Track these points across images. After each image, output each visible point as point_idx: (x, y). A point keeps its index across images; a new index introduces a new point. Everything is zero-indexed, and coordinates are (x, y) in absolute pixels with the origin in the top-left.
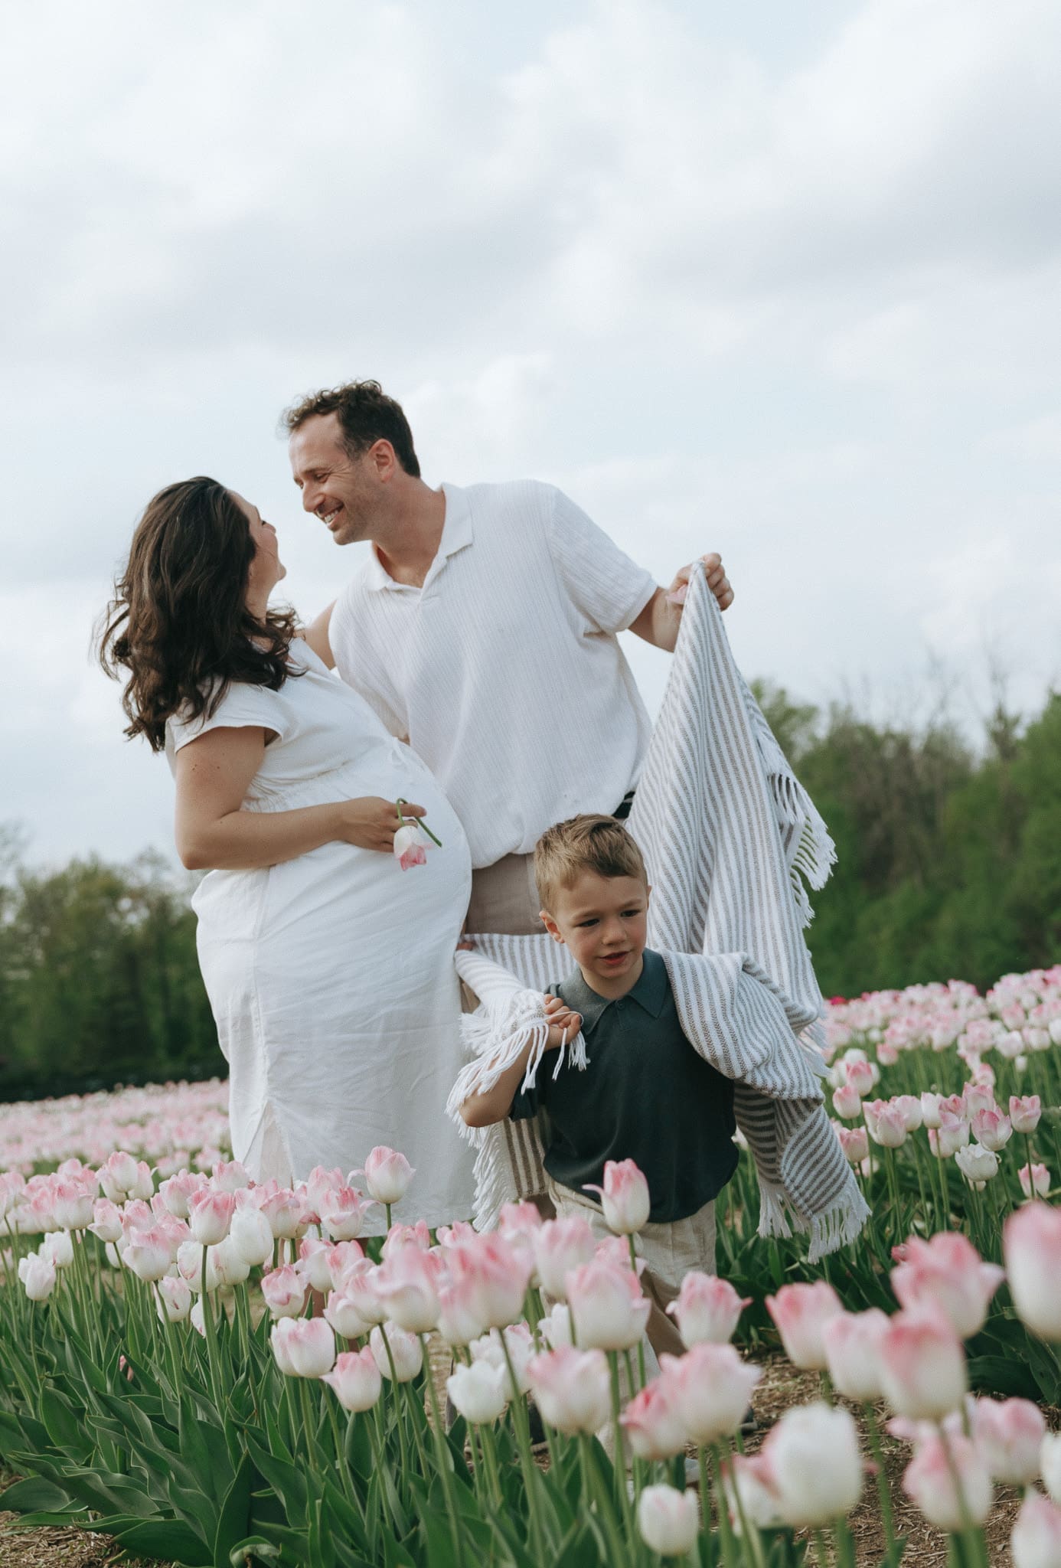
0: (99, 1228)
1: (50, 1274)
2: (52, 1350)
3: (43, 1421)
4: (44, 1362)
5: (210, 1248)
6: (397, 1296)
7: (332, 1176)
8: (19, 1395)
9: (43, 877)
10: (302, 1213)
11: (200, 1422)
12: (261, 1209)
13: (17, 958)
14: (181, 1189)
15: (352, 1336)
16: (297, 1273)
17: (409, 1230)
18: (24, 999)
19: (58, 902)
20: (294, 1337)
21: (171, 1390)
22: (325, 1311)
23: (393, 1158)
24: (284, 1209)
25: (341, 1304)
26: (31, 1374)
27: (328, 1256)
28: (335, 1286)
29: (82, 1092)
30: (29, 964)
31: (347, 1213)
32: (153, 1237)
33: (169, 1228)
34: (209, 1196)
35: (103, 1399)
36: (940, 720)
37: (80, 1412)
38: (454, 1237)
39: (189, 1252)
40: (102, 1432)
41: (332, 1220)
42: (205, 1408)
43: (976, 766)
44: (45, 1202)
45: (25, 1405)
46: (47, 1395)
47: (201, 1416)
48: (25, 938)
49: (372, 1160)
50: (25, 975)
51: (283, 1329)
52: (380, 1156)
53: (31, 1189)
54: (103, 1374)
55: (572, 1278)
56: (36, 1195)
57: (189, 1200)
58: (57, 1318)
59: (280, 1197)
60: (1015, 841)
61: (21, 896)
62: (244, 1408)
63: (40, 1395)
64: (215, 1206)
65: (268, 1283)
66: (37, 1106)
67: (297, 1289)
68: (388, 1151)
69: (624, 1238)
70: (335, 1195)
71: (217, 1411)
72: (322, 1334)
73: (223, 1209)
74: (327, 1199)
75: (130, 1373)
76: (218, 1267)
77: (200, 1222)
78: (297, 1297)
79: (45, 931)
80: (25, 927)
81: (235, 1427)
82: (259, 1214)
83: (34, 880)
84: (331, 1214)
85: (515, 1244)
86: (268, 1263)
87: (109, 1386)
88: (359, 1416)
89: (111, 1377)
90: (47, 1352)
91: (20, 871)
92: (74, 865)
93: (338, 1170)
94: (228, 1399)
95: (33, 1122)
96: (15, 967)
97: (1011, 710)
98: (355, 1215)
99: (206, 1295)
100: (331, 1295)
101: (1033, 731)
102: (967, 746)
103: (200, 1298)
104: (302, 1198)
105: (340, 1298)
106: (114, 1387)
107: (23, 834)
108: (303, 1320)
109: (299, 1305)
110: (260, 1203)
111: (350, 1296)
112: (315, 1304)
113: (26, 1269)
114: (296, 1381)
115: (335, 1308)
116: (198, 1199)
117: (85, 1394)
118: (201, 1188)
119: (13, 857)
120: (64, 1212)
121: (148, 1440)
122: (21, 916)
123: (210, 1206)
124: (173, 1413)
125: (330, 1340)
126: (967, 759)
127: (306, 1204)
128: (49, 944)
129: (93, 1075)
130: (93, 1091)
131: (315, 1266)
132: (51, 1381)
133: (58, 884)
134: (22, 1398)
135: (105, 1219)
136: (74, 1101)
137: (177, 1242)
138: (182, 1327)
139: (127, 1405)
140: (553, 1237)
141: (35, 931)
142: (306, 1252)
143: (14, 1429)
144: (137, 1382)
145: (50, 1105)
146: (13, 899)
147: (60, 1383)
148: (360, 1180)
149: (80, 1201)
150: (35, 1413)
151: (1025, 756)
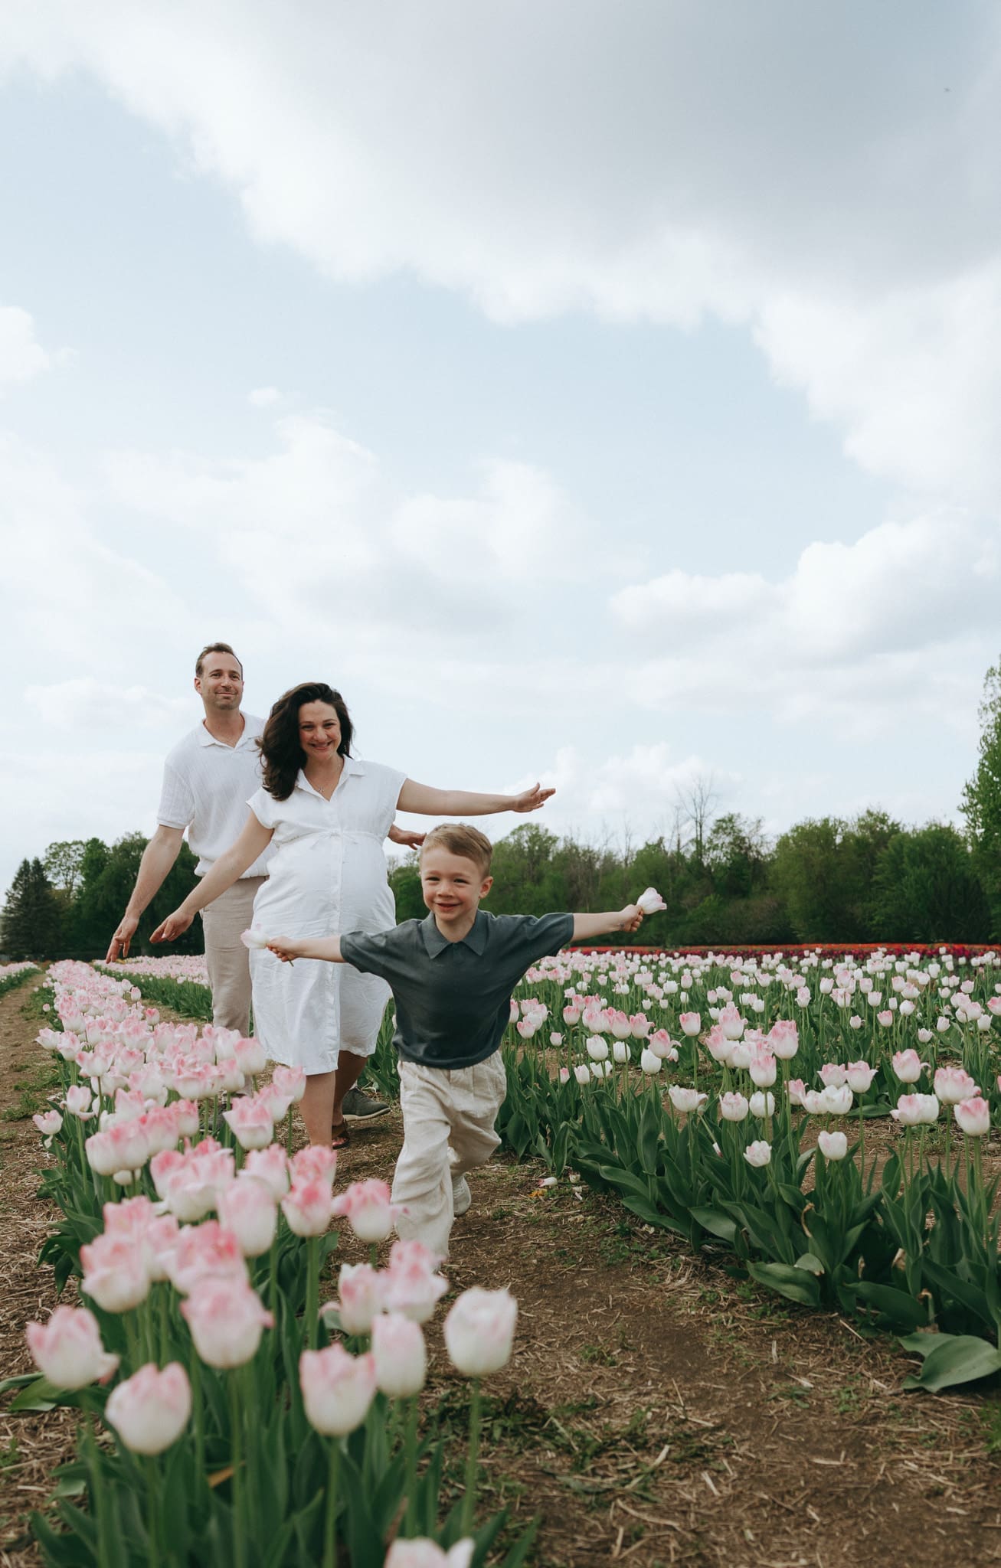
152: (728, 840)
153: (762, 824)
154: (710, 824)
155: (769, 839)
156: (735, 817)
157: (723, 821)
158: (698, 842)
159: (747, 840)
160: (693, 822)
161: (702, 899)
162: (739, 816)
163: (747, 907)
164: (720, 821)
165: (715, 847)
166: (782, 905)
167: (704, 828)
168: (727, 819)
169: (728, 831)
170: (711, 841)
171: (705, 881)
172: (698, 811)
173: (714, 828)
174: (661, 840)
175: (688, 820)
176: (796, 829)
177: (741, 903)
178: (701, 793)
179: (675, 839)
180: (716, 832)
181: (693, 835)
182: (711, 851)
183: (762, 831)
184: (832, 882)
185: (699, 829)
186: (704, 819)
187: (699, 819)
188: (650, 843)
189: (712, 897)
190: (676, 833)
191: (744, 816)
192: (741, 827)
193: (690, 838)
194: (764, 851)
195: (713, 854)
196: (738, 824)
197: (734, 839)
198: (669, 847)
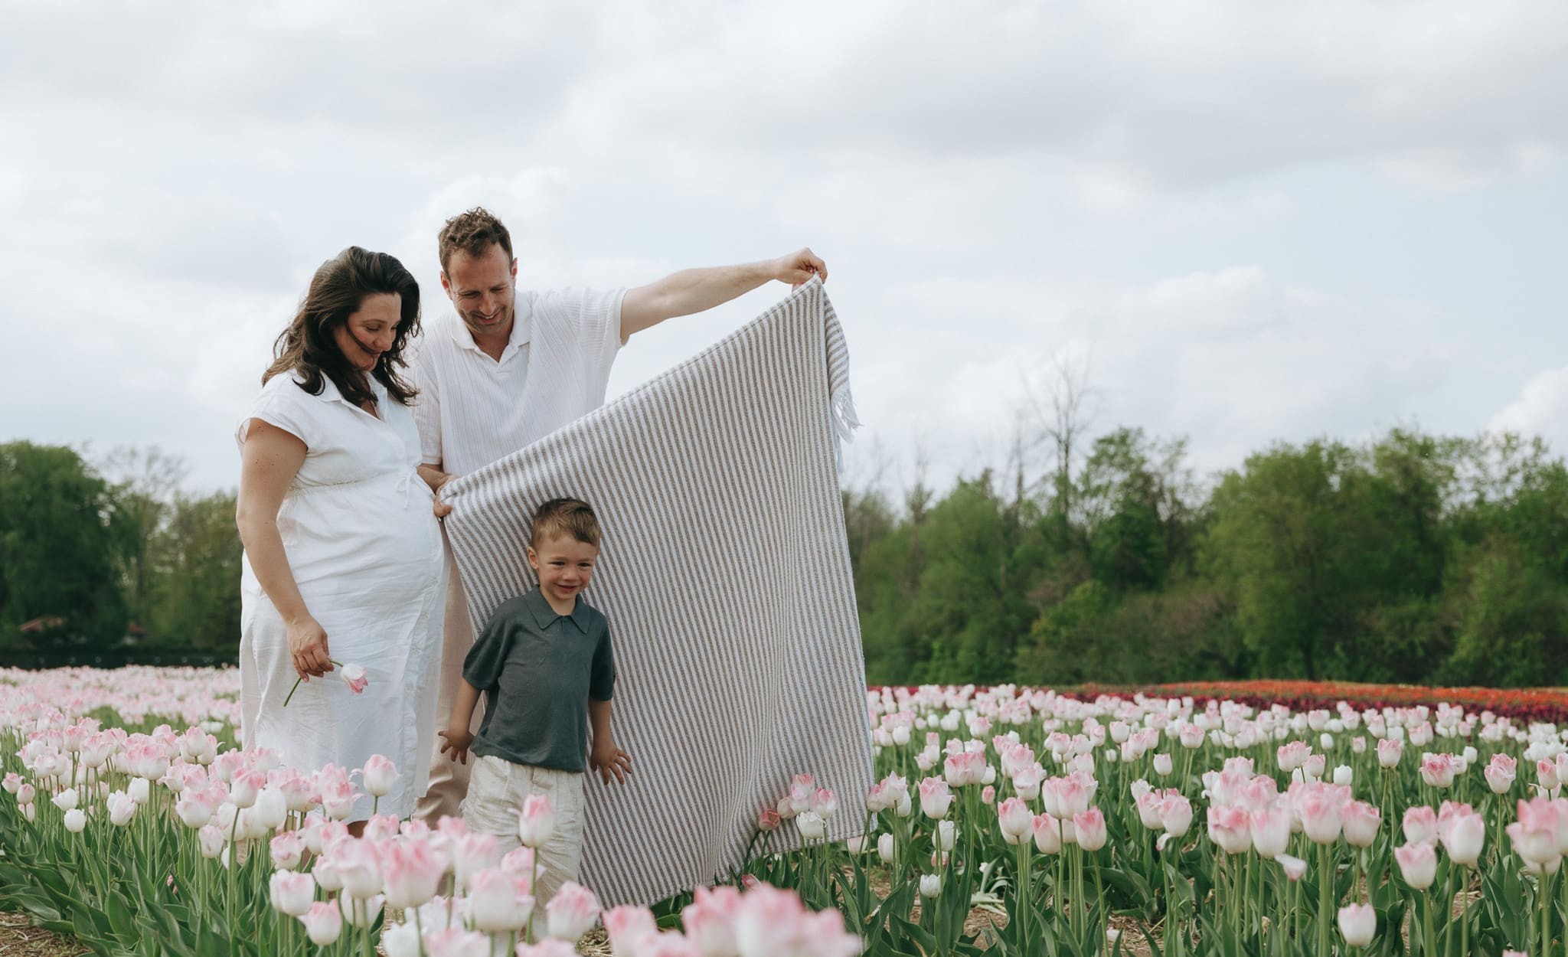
0: (169, 781)
1: (131, 808)
2: (123, 861)
3: (107, 913)
4: (115, 871)
5: (241, 810)
6: (352, 872)
7: (338, 772)
8: (93, 891)
9: (194, 500)
10: (311, 795)
11: (213, 934)
12: (281, 788)
13: (166, 558)
14: (230, 762)
15: (331, 889)
16: (300, 838)
17: (385, 820)
18: (165, 588)
19: (202, 521)
20: (285, 885)
21: (199, 906)
22: (314, 869)
23: (385, 765)
24: (298, 790)
25: (325, 866)
26: (104, 877)
27: (322, 830)
28: (324, 852)
29: (197, 664)
30: (173, 564)
31: (342, 800)
32: (201, 797)
33: (213, 791)
34: (248, 773)
35: (150, 907)
36: (875, 486)
37: (134, 911)
38: (412, 830)
39: (227, 810)
40: (146, 930)
41: (330, 804)
42: (220, 924)
43: (896, 524)
44: (136, 754)
45: (97, 900)
46: (113, 896)
47: (215, 929)
48: (174, 544)
49: (370, 763)
50: (169, 570)
51: (280, 879)
52: (376, 761)
53: (130, 741)
54: (154, 888)
55: (476, 877)
56: (132, 748)
57: (233, 773)
58: (130, 841)
59: (296, 781)
60: (915, 583)
61: (175, 512)
62: (248, 928)
63: (108, 893)
64: (251, 781)
65: (276, 842)
66: (160, 671)
67: (297, 850)
68: (383, 759)
69: (532, 851)
70: (335, 786)
71: (227, 928)
72: (307, 884)
73: (257, 783)
74: (329, 788)
75: (175, 888)
76: (245, 825)
77: (238, 791)
78: (295, 856)
79: (189, 540)
80: (175, 536)
81: (238, 941)
82: (279, 792)
83: (186, 501)
84: (331, 799)
85: (438, 848)
86: (280, 827)
87: (157, 896)
88: (327, 947)
89: (159, 890)
90: (119, 864)
91: (177, 493)
92: (219, 494)
93: (344, 769)
94: (236, 920)
95: (154, 684)
96: (162, 564)
97: (927, 488)
98: (348, 802)
99: (234, 843)
100: (319, 858)
101: (942, 505)
102: (892, 510)
103: (229, 845)
104: (313, 784)
105: (325, 861)
106: (161, 897)
107: (184, 466)
108: (295, 874)
109: (296, 861)
110: (283, 783)
111: (332, 861)
112: (307, 861)
113: (113, 801)
114: (284, 916)
115: (320, 868)
116: (239, 774)
117: (138, 899)
118: (245, 765)
119: (174, 482)
120: (144, 766)
121: (175, 940)
122: (172, 527)
123: (247, 780)
124: (195, 924)
125: (311, 890)
126: (890, 517)
127: (316, 789)
128: (190, 551)
129: (208, 651)
130: (204, 665)
131: (310, 836)
132: (118, 885)
133: (204, 508)
134: (95, 894)
135: (175, 775)
136: (189, 671)
137: (218, 802)
138: (214, 862)
139: (165, 913)
140: (470, 846)
141: (181, 539)
142: (308, 825)
143: (86, 916)
144: (177, 896)
145: (171, 671)
146: (168, 513)
147: (124, 888)
148: (359, 778)
149: (159, 760)
150: (104, 908)
151: (932, 523)
152: (1119, 477)
153: (1184, 450)
154: (1084, 448)
155: (1199, 478)
156: (1132, 435)
157: (1109, 441)
158: (1062, 480)
159: (1156, 480)
160: (1052, 442)
161: (1068, 589)
162: (1140, 432)
163: (1158, 609)
164: (1102, 441)
165: (1096, 492)
166: (1225, 608)
167: (1073, 453)
168: (1117, 439)
169: (1118, 460)
170: (1086, 479)
171: (1075, 557)
172: (1063, 420)
173: (1092, 454)
174: (986, 476)
175: (1043, 437)
176: (1252, 462)
177: (1145, 602)
178: (1069, 387)
179: (1014, 474)
180: (1095, 462)
181: (1053, 465)
182: (1087, 498)
183: (1185, 463)
184: (1328, 566)
185: (1063, 454)
186: (1073, 436)
187: (1064, 436)
188: (967, 479)
189: (1088, 585)
190: (1016, 462)
191: (1150, 435)
192: (1147, 454)
193: (1045, 471)
194: (1189, 501)
195: (1090, 504)
196: (1141, 448)
197: (1131, 476)
198: (1004, 491)
